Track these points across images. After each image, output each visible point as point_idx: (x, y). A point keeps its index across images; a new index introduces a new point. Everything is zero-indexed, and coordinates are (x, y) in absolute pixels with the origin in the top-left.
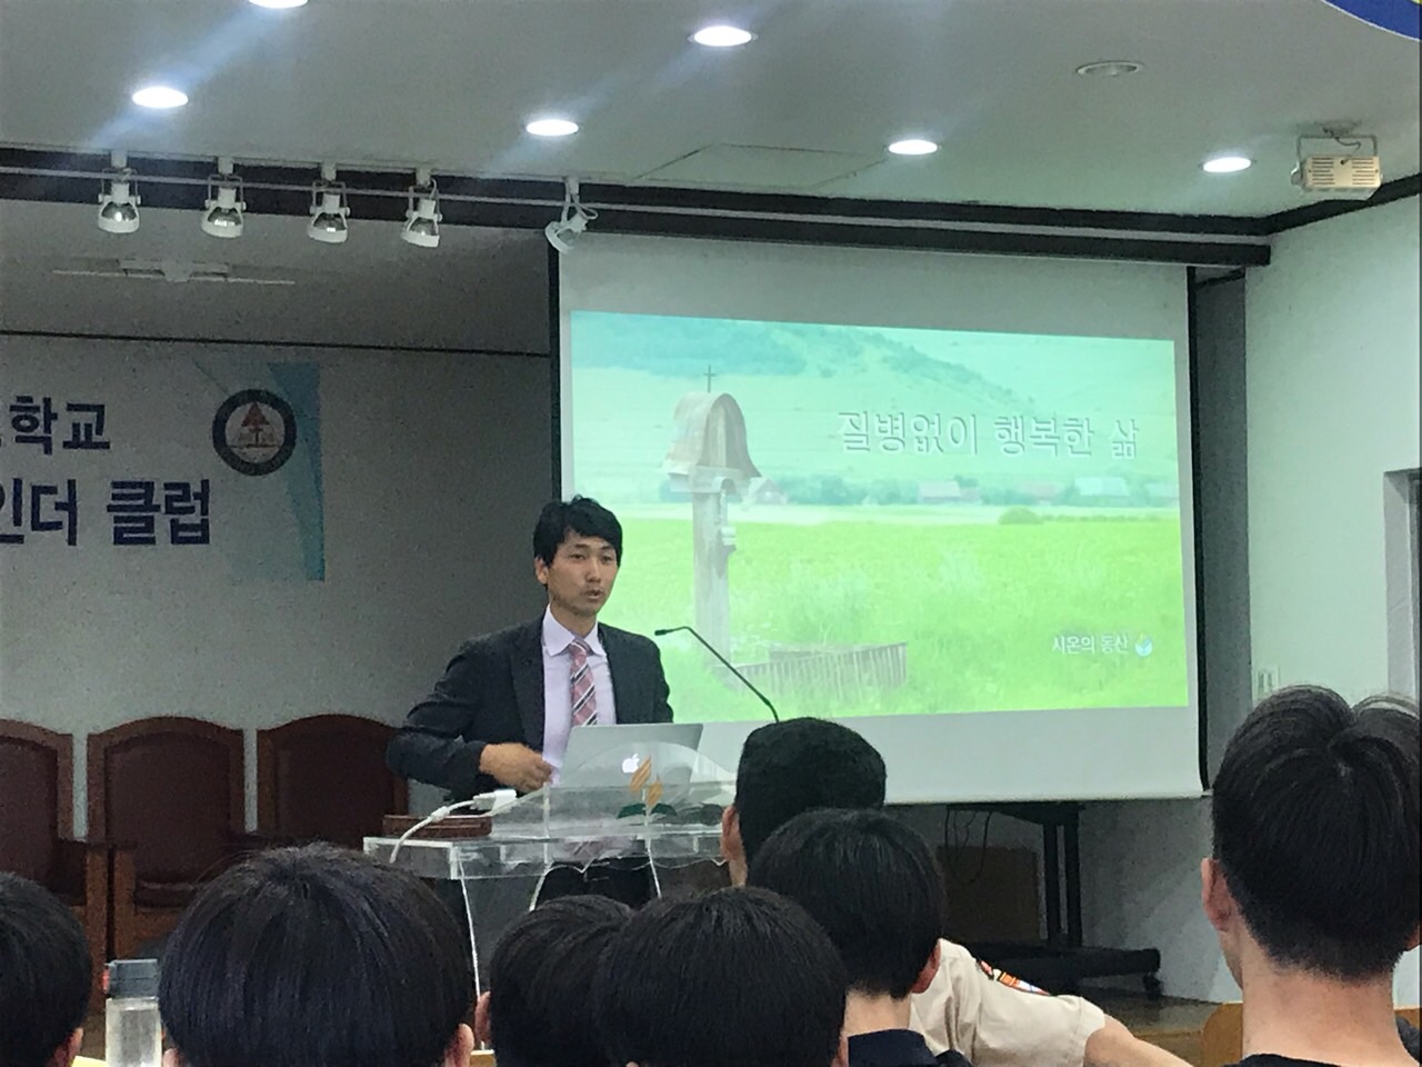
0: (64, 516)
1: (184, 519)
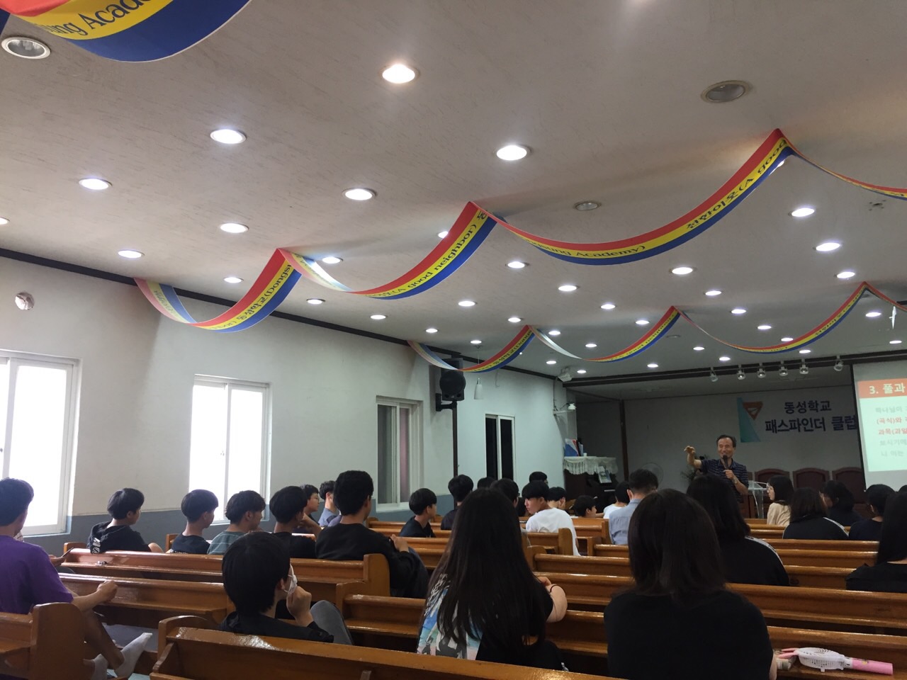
0: (822, 425)
1: (850, 424)
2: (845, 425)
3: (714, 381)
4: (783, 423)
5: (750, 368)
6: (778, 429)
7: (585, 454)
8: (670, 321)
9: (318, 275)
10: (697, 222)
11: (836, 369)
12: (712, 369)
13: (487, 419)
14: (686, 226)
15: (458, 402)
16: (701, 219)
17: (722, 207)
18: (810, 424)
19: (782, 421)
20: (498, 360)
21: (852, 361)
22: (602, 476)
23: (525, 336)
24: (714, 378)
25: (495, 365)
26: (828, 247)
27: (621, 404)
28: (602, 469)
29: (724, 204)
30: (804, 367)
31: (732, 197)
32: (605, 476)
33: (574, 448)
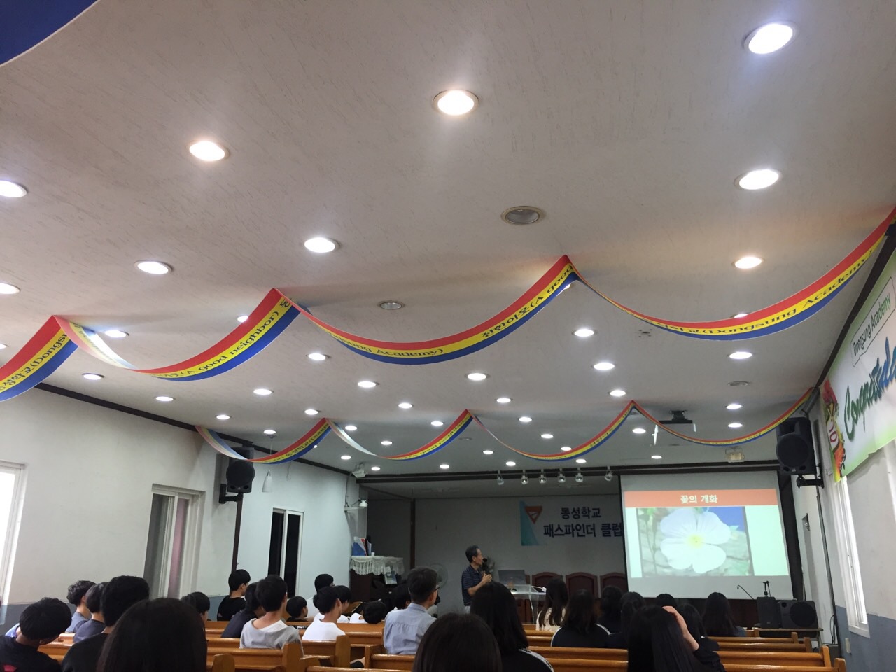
0: (592, 531)
1: (617, 531)
2: (612, 532)
3: (500, 484)
4: (559, 528)
5: (534, 474)
6: (554, 533)
7: (373, 553)
8: (463, 424)
9: (97, 348)
10: (492, 331)
11: (607, 479)
12: (499, 472)
13: (274, 514)
14: (482, 334)
15: (244, 494)
16: (496, 329)
17: (515, 320)
18: (582, 529)
19: (559, 526)
20: (291, 452)
21: (620, 471)
22: (388, 577)
23: (321, 429)
24: (501, 482)
25: (288, 457)
26: (604, 366)
27: (412, 502)
28: (389, 569)
29: (517, 318)
30: (579, 475)
31: (524, 312)
32: (391, 577)
33: (363, 547)
